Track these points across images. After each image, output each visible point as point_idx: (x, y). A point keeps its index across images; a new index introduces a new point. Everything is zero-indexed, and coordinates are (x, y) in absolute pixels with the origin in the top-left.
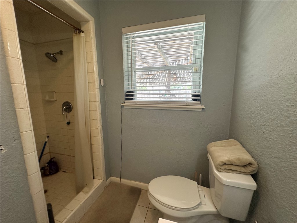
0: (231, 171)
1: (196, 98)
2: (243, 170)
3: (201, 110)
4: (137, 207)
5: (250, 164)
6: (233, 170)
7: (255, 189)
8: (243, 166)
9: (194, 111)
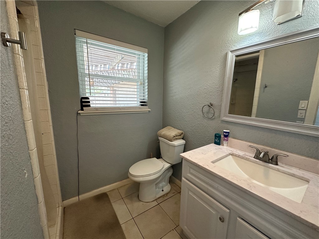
0: (176, 140)
1: (143, 104)
2: (180, 137)
3: (148, 112)
4: (113, 204)
5: (182, 133)
6: (176, 139)
7: (185, 143)
8: (180, 136)
9: (144, 113)
